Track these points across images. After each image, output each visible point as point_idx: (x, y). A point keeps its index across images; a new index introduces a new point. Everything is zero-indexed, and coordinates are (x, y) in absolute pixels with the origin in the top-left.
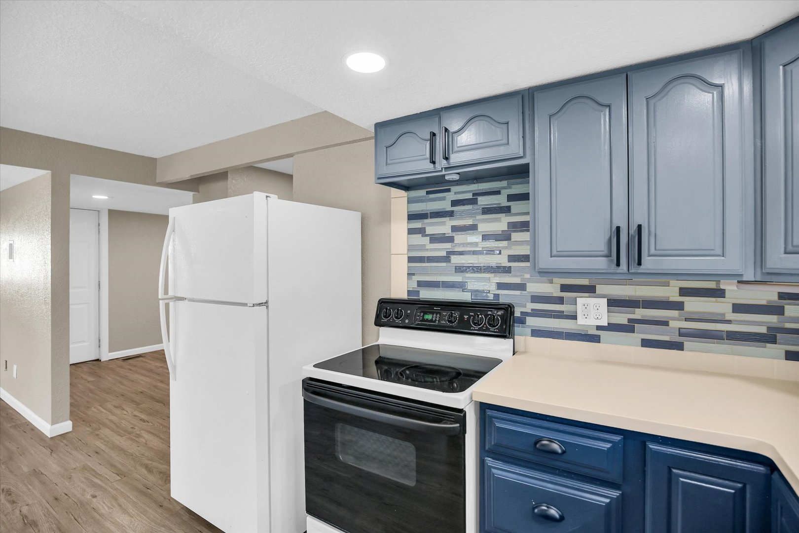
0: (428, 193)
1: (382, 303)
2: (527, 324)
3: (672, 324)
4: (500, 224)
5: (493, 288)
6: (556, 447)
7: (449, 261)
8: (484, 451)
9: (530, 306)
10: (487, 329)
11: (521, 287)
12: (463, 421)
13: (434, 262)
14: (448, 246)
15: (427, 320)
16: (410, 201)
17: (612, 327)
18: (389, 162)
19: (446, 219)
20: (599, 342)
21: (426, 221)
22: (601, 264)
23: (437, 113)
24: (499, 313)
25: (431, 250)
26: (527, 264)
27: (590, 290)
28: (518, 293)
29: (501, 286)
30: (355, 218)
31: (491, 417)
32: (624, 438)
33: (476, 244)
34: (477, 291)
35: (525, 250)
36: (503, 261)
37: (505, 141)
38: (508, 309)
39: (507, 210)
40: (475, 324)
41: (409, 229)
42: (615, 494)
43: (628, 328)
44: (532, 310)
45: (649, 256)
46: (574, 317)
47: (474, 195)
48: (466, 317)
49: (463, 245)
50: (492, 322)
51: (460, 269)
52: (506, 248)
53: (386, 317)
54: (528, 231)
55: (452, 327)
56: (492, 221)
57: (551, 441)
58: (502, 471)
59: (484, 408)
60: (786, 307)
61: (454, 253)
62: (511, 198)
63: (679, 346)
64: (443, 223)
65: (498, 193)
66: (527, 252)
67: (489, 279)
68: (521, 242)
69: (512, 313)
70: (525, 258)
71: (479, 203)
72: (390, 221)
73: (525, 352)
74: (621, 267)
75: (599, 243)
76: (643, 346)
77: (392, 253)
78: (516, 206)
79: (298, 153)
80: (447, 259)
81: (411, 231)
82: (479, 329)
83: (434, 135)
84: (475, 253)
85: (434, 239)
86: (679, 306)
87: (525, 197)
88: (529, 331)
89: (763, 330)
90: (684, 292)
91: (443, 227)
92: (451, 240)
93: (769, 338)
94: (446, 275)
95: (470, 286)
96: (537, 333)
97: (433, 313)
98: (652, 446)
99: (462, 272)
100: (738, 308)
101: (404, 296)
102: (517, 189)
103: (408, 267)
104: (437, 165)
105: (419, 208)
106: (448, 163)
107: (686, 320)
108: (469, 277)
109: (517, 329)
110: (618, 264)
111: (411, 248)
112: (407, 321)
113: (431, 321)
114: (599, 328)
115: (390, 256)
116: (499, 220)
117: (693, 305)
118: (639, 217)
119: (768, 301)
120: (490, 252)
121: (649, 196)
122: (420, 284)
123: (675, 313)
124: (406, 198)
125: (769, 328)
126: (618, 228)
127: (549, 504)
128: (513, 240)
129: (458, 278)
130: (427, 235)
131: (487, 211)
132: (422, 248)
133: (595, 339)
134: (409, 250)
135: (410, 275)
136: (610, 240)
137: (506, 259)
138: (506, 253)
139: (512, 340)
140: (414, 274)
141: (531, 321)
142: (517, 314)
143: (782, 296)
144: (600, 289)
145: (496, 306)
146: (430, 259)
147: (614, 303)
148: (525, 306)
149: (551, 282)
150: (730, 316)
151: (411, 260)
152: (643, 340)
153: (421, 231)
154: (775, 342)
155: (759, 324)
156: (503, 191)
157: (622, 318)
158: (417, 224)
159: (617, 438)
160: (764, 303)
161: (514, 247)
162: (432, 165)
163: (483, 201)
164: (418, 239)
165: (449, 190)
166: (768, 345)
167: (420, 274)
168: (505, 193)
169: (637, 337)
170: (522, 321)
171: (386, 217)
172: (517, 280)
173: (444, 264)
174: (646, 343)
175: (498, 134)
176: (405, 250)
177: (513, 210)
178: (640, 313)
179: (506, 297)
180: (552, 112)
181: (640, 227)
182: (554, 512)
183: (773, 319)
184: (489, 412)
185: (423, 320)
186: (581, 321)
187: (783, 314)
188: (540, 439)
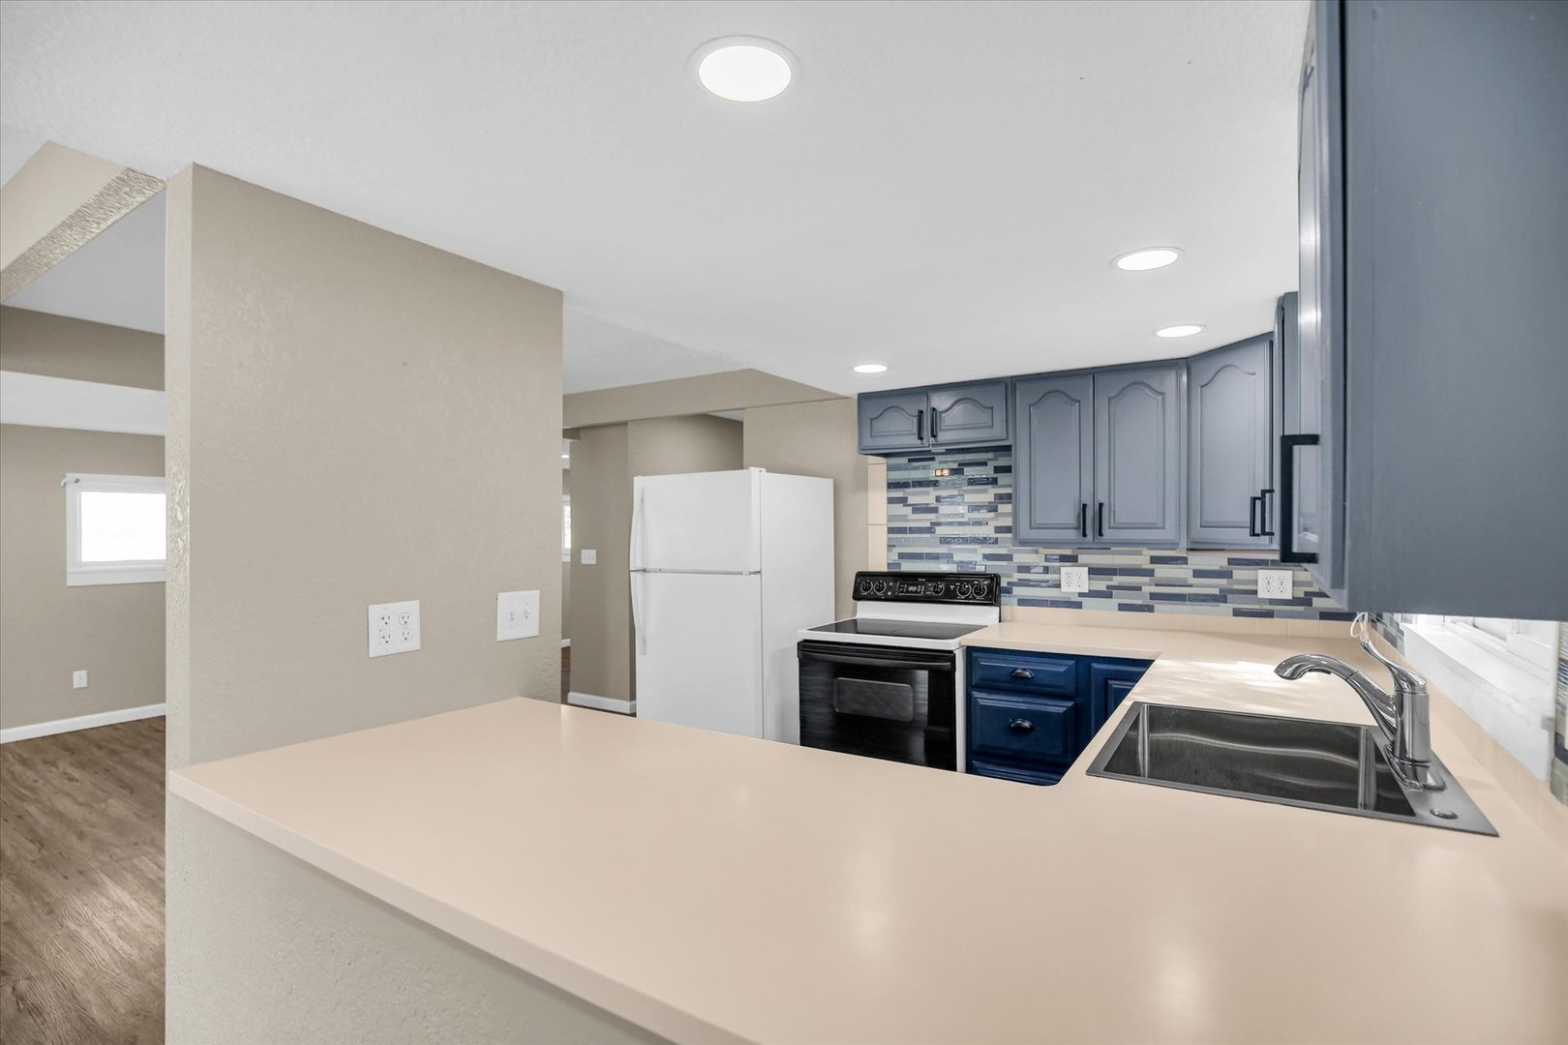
0: (910, 461)
1: (860, 575)
2: (1014, 593)
3: (1145, 589)
4: (988, 495)
5: (979, 558)
6: (1027, 674)
7: (934, 532)
8: (970, 686)
9: (1017, 577)
10: (974, 598)
11: (1008, 558)
12: (953, 660)
13: (916, 533)
14: (932, 517)
15: (911, 592)
16: (890, 468)
17: (1093, 594)
18: (874, 434)
19: (930, 489)
20: (1081, 608)
21: (908, 490)
22: (1073, 535)
23: (926, 391)
24: (986, 583)
25: (914, 520)
26: (1010, 535)
27: (1072, 559)
28: (1004, 563)
29: (987, 557)
30: (827, 485)
31: (976, 658)
32: (1076, 663)
33: (963, 515)
34: (962, 562)
35: (1008, 522)
36: (987, 531)
37: (990, 424)
38: (995, 579)
39: (994, 482)
40: (961, 593)
41: (888, 498)
42: (1070, 704)
43: (1107, 594)
44: (1019, 580)
45: (1110, 528)
46: (1058, 586)
47: (959, 465)
48: (952, 587)
49: (948, 515)
50: (978, 591)
51: (945, 541)
52: (992, 519)
53: (866, 590)
54: (1010, 503)
55: (939, 597)
56: (979, 492)
57: (1024, 670)
58: (984, 699)
59: (970, 651)
60: (1234, 572)
61: (939, 524)
62: (998, 470)
63: (1150, 609)
64: (928, 493)
65: (985, 464)
66: (1010, 524)
67: (976, 550)
68: (1005, 514)
69: (998, 583)
70: (1008, 530)
71: (965, 473)
72: (867, 489)
73: (1012, 621)
74: (1088, 537)
75: (1070, 516)
76: (1119, 610)
77: (870, 523)
78: (1003, 478)
79: (749, 408)
80: (930, 530)
81: (891, 501)
82: (965, 599)
83: (922, 412)
84: (961, 524)
85: (917, 509)
86: (1150, 573)
87: (1007, 469)
88: (1016, 601)
89: (1216, 591)
90: (1154, 560)
91: (927, 497)
92: (935, 510)
93: (1221, 598)
94: (929, 546)
95: (956, 558)
96: (1022, 602)
97: (917, 585)
98: (1095, 666)
99: (948, 543)
100: (1197, 574)
101: (885, 569)
102: (1002, 462)
103: (889, 539)
104: (924, 441)
105: (899, 476)
106: (936, 441)
107: (1156, 585)
108: (955, 549)
109: (1004, 598)
110: (1085, 535)
111: (890, 518)
112: (889, 593)
113: (916, 592)
114: (1081, 595)
115: (867, 529)
116: (986, 491)
117: (1162, 571)
118: (1102, 497)
119: (1221, 567)
120: (979, 523)
121: (1109, 479)
122: (902, 556)
123: (1146, 579)
124: (885, 466)
125: (1220, 591)
126: (1085, 506)
127: (1024, 719)
128: (999, 511)
129: (943, 549)
130: (910, 505)
131: (972, 482)
132: (904, 518)
133: (1078, 605)
134: (888, 520)
135: (890, 546)
136: (1079, 514)
137: (993, 530)
138: (993, 524)
139: (998, 608)
140: (894, 546)
141: (1018, 591)
142: (1004, 584)
143: (1231, 562)
144: (1082, 558)
145: (984, 576)
146: (912, 530)
147: (1094, 571)
148: (1012, 577)
149: (1037, 552)
150: (1192, 580)
151: (891, 530)
152: (1119, 604)
153: (903, 501)
154: (1225, 602)
155: (1212, 587)
156: (989, 463)
157: (1101, 585)
158: (898, 494)
159: (1072, 662)
160: (1217, 568)
161: (1000, 519)
162: (919, 441)
163: (969, 472)
164: (899, 509)
165: (933, 459)
166: (1221, 604)
167: (902, 546)
168: (991, 465)
169: (1114, 602)
170: (1008, 591)
171: (862, 484)
172: (1004, 551)
173: (928, 535)
174: (1123, 607)
175: (983, 417)
176: (884, 520)
177: (1000, 482)
178: (1117, 580)
179: (994, 567)
180: (1033, 402)
181: (1101, 505)
182: (1027, 724)
183: (1223, 582)
184: (975, 655)
185: (908, 592)
186: (1064, 588)
187: (1232, 577)
188: (1016, 669)
